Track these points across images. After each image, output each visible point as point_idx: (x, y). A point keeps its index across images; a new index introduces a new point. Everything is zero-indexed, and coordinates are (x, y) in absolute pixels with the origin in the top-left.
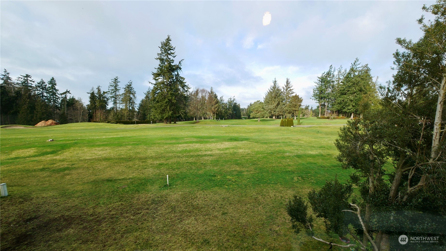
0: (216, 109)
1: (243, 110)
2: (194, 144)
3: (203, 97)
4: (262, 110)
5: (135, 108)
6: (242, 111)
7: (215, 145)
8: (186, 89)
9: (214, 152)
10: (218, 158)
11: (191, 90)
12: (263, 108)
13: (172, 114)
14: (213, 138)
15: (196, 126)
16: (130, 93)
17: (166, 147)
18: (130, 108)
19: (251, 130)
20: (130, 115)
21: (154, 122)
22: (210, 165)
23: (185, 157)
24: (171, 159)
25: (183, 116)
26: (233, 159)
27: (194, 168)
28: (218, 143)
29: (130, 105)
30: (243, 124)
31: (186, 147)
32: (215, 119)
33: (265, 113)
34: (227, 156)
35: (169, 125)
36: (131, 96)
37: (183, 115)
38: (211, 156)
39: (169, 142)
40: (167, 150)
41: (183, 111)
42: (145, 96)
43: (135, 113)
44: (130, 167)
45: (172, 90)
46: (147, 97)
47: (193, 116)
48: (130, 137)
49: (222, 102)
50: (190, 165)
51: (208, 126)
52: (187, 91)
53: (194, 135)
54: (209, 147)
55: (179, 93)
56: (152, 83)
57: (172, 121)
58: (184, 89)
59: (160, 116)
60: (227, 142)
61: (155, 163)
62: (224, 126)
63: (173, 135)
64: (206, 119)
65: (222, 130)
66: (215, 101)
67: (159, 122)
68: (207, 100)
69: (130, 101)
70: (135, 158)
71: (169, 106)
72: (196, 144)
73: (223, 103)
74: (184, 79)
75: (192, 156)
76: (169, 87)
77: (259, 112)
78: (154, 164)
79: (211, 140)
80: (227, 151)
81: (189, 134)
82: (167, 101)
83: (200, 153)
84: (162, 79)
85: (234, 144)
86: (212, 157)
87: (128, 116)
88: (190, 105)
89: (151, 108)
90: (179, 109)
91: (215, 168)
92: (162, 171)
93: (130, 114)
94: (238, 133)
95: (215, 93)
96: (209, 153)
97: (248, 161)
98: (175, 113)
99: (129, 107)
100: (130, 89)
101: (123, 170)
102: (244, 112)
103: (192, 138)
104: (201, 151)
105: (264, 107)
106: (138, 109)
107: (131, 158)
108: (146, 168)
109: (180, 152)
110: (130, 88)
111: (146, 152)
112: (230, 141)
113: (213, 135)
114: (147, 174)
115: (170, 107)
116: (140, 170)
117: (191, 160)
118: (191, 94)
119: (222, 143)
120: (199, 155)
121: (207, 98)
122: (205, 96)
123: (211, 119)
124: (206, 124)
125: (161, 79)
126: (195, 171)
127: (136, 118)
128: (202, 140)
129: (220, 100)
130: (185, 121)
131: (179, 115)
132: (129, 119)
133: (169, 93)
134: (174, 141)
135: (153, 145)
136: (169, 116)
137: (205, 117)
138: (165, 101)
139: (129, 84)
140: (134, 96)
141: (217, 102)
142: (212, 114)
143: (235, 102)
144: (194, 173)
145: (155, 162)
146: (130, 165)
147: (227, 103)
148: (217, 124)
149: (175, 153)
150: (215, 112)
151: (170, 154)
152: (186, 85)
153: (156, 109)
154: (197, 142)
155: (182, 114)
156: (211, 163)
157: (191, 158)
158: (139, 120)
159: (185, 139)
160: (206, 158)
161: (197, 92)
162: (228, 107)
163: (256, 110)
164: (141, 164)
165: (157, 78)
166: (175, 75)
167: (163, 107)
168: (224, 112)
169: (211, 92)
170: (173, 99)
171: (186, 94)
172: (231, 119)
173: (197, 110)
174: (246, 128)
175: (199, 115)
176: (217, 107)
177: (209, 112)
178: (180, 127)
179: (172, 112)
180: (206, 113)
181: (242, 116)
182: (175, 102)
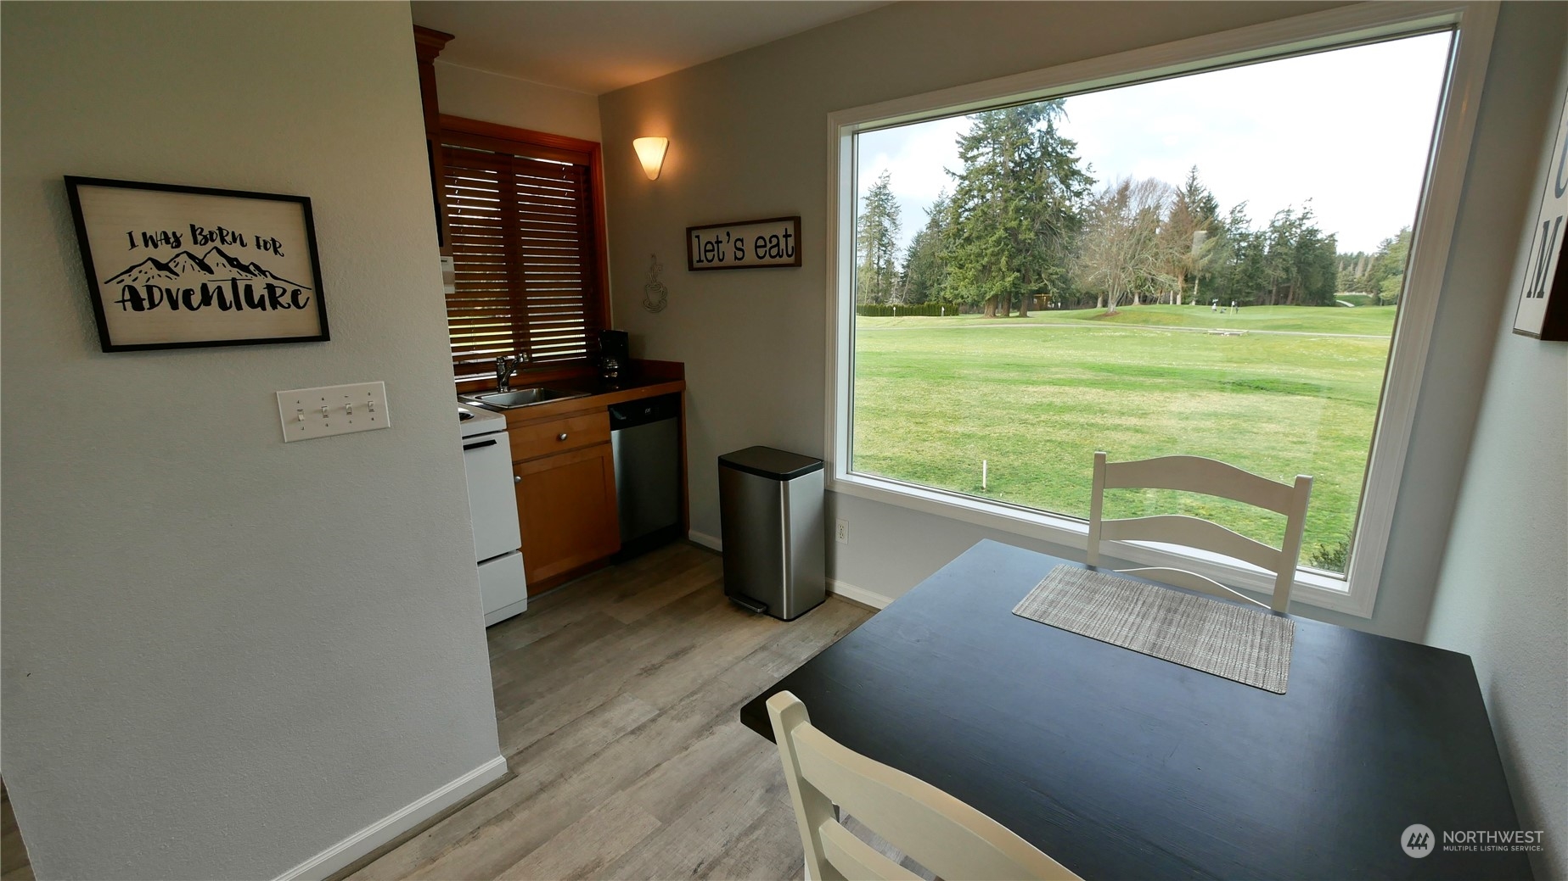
0: (1206, 260)
1: (1352, 261)
2: (1081, 389)
3: (1145, 213)
5: (896, 264)
6: (1344, 269)
7: (1162, 398)
8: (1078, 187)
9: (1151, 422)
10: (1164, 441)
11: (1098, 190)
13: (1014, 284)
14: (1160, 373)
15: (1099, 330)
16: (883, 213)
17: (986, 390)
18: (882, 263)
19: (1366, 357)
20: (880, 288)
21: (952, 311)
23: (1043, 424)
24: (999, 425)
25: (1053, 290)
27: (1067, 458)
28: (1176, 392)
29: (882, 252)
30: (1333, 328)
31: (1054, 395)
32: (1194, 303)
34: (1205, 438)
35: (1000, 323)
36: (886, 223)
37: (1055, 286)
38: (1137, 431)
39: (995, 375)
40: (990, 398)
41: (1057, 274)
42: (928, 220)
43: (893, 281)
44: (885, 431)
45: (1023, 192)
46: (935, 224)
47: (1094, 291)
48: (880, 354)
49: (1237, 229)
50: (1058, 449)
51: (1152, 332)
52: (1078, 194)
53: (1090, 359)
54: (1137, 402)
55: (1046, 206)
56: (954, 174)
57: (1016, 307)
58: (1068, 187)
59: (973, 290)
60: (1218, 394)
61: (951, 431)
62: (1227, 332)
63: (1013, 356)
64: (1154, 301)
65: (1213, 349)
66: (1205, 224)
67: (966, 313)
68: (1166, 224)
69: (881, 240)
70: (897, 410)
71: (1006, 253)
72: (1087, 389)
73: (1241, 234)
74: (1073, 146)
75: (1068, 424)
76: (1012, 184)
78: (948, 432)
79: (1149, 381)
80: (1208, 423)
81: (1070, 355)
82: (1000, 237)
83: (1099, 420)
84: (991, 154)
85: (1245, 403)
86: (1139, 436)
87: (872, 290)
88: (1087, 249)
89: (945, 262)
90: (1040, 266)
92: (971, 454)
93: (878, 284)
94: (1287, 362)
95: (1205, 194)
96: (1133, 421)
97: (1288, 465)
98: (1024, 279)
99: (879, 260)
100: (882, 200)
101: (869, 437)
102: (1358, 274)
103: (1079, 369)
104: (1102, 411)
106: (904, 267)
107: (888, 409)
108: (925, 440)
109: (1030, 409)
110: (885, 195)
111: (927, 397)
112: (1233, 391)
113: (1163, 364)
114: (929, 454)
115: (1011, 257)
116: (911, 443)
117: (1061, 435)
118: (1097, 204)
119: (1193, 395)
120: (1092, 425)
121: (1165, 216)
122: (1158, 207)
123: (1175, 302)
124: (1146, 321)
125: (985, 155)
126: (1072, 468)
127: (897, 297)
128: (1116, 378)
129: (1229, 220)
130: (1062, 308)
131: (1040, 287)
132: (876, 299)
133: (1012, 207)
134: (1013, 375)
135: (947, 382)
136: (1005, 290)
137: (1146, 294)
138: (994, 238)
139: (880, 183)
140: (894, 222)
141: (1214, 231)
142: (1179, 284)
143: (1307, 224)
144: (1066, 472)
145: (951, 428)
146: (886, 428)
147: (1264, 233)
148: (1198, 324)
149: (1012, 411)
150: (1196, 273)
151: (998, 413)
152: (1079, 168)
153: (961, 267)
154: (1093, 384)
155: (1053, 282)
157: (1064, 431)
158: (906, 303)
159: (1053, 370)
160: (1118, 436)
161: (1124, 193)
162: (1266, 250)
164: (914, 428)
165: (970, 154)
166: (1037, 134)
167: (986, 259)
168: (1245, 271)
169: (1191, 187)
170: (1024, 228)
171: (1075, 206)
172: (1277, 303)
173: (1117, 266)
174: (1337, 346)
175: (1119, 285)
176: (1209, 251)
177: (1167, 273)
178: (1042, 329)
179: (1017, 274)
180: (1152, 280)
181: (1336, 291)
182: (1030, 239)
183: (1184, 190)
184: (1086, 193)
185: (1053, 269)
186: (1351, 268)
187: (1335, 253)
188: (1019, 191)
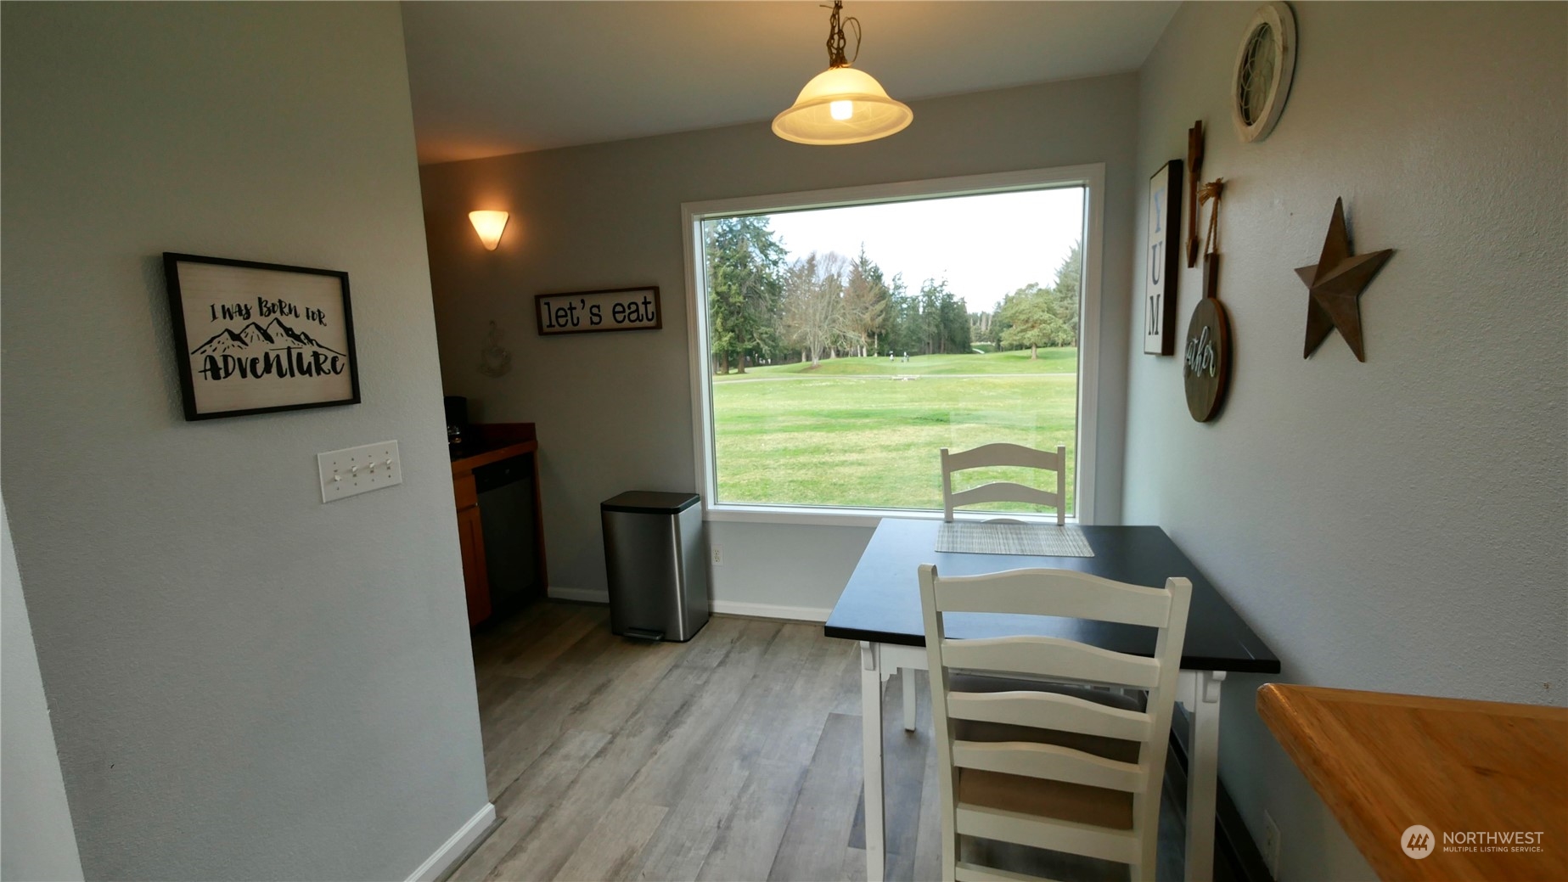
0: (880, 318)
1: (977, 319)
2: (807, 433)
3: (830, 279)
4: (1046, 316)
6: (974, 324)
8: (773, 256)
9: (868, 456)
10: (882, 470)
11: (790, 259)
12: (1050, 310)
13: (731, 344)
14: (866, 415)
15: (809, 381)
19: (1001, 390)
22: (858, 487)
23: (783, 467)
24: (746, 472)
25: (765, 349)
26: (928, 472)
27: (810, 494)
28: (881, 428)
30: (975, 371)
31: (786, 440)
32: (876, 355)
33: (1058, 329)
35: (722, 379)
37: (766, 344)
38: (860, 464)
40: (731, 449)
41: (766, 333)
45: (728, 260)
47: (798, 347)
49: (899, 293)
50: (801, 488)
51: (852, 380)
52: (775, 263)
53: (809, 407)
54: (854, 441)
55: (750, 273)
57: (734, 364)
58: (766, 256)
60: (912, 427)
62: (905, 377)
64: (846, 354)
65: (899, 392)
66: (876, 290)
68: (847, 290)
71: (720, 315)
72: (812, 433)
73: (902, 298)
75: (804, 465)
76: (719, 252)
77: (1033, 327)
79: (860, 422)
80: (910, 452)
81: (789, 405)
83: (827, 458)
85: (932, 433)
86: (862, 468)
88: (788, 311)
90: (751, 326)
91: (873, 496)
94: (950, 399)
95: (873, 265)
96: (854, 457)
98: (739, 338)
102: (983, 328)
103: (801, 417)
104: (829, 451)
105: (1056, 306)
109: (769, 455)
112: (922, 424)
113: (866, 407)
115: (725, 319)
117: (801, 475)
118: (791, 271)
119: (894, 431)
120: (824, 463)
121: (845, 282)
122: (839, 275)
123: (862, 355)
124: (842, 372)
128: (833, 421)
129: (892, 287)
130: (773, 364)
131: (754, 346)
133: (720, 273)
134: (747, 426)
136: (723, 349)
137: (840, 348)
141: (883, 295)
142: (863, 339)
143: (946, 290)
147: (917, 297)
148: (883, 373)
149: (754, 459)
150: (874, 330)
151: (742, 461)
152: (773, 241)
154: (816, 428)
155: (763, 340)
156: (860, 484)
157: (803, 471)
159: (780, 418)
160: (846, 470)
161: (811, 263)
162: (921, 310)
163: (1023, 317)
168: (909, 328)
169: (862, 258)
170: (733, 292)
171: (774, 273)
172: (934, 353)
173: (814, 325)
174: (981, 384)
175: (818, 342)
176: (882, 311)
177: (854, 331)
178: (761, 383)
179: (731, 334)
180: (844, 336)
181: (972, 342)
182: (740, 302)
183: (858, 261)
184: (780, 262)
185: (763, 329)
186: (978, 324)
187: (966, 312)
188: (723, 259)
